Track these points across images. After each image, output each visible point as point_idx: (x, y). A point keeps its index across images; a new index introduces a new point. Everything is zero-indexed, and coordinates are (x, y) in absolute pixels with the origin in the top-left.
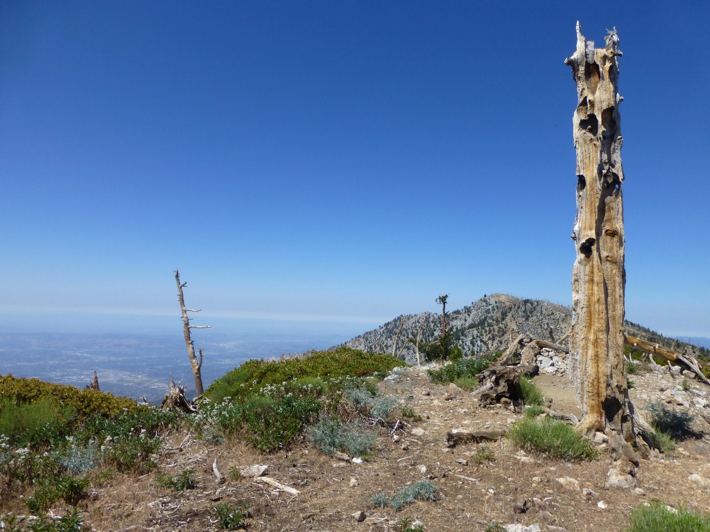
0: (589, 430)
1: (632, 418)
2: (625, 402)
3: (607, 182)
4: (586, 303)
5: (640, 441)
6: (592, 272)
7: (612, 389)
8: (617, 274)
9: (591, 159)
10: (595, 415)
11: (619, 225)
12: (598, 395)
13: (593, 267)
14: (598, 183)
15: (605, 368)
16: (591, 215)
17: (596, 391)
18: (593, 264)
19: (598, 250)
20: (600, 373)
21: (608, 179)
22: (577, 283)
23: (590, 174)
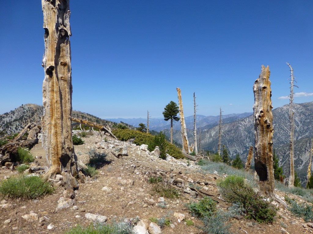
0: (52, 174)
1: (76, 163)
2: (72, 155)
3: (62, 35)
4: (50, 103)
5: (81, 174)
6: (53, 86)
7: (65, 150)
8: (67, 87)
9: (52, 20)
10: (56, 166)
11: (67, 60)
12: (57, 154)
13: (53, 83)
14: (56, 34)
15: (61, 139)
16: (52, 52)
17: (56, 152)
18: (53, 81)
19: (56, 73)
20: (58, 142)
21: (62, 33)
22: (45, 92)
23: (52, 28)
